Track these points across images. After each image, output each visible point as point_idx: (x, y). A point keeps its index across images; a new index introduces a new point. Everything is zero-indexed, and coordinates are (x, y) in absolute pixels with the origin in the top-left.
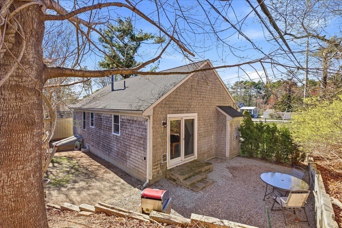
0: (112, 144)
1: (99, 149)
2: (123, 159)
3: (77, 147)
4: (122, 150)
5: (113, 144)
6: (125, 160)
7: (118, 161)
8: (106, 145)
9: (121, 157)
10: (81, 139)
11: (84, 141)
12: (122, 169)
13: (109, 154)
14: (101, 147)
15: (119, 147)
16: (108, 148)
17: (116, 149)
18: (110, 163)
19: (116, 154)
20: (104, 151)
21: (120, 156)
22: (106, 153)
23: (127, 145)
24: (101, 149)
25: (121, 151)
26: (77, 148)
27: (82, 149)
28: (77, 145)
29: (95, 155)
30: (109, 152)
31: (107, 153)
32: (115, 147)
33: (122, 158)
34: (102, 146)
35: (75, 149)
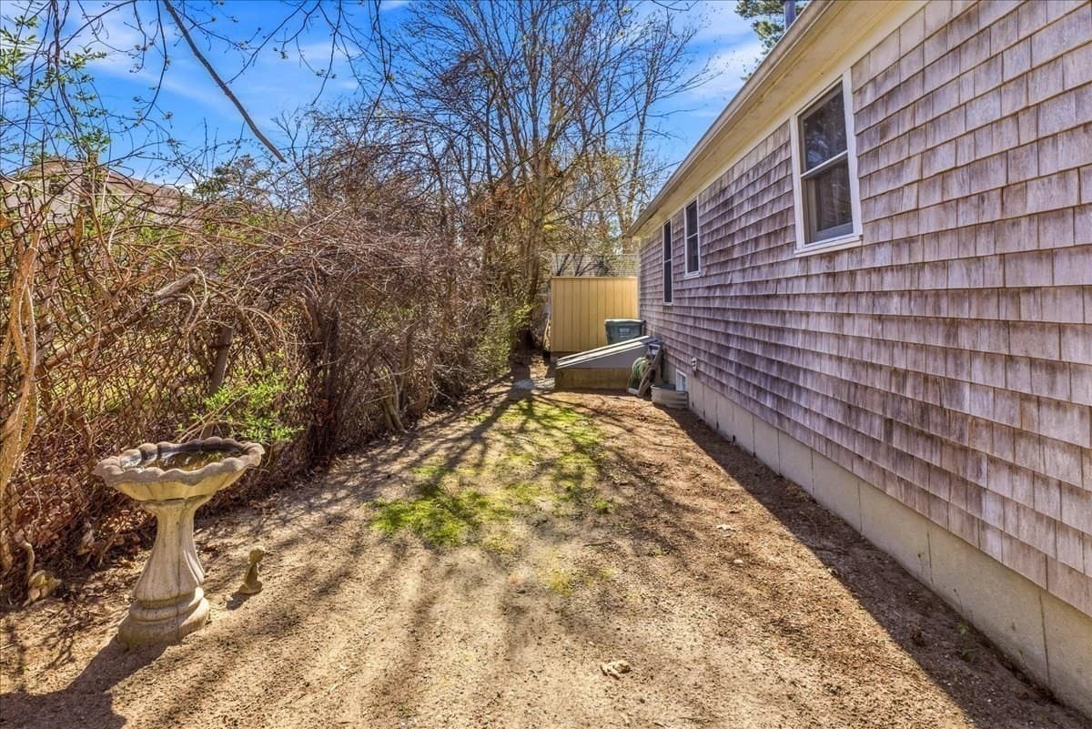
0: (794, 331)
1: (722, 385)
2: (920, 455)
3: (636, 383)
4: (901, 365)
5: (805, 332)
6: (942, 472)
7: (858, 469)
8: (757, 350)
9: (889, 435)
10: (656, 348)
11: (670, 360)
12: (912, 564)
13: (780, 416)
14: (733, 372)
15: (861, 339)
16: (774, 372)
17: (828, 368)
18: (790, 482)
19: (831, 405)
20: (752, 393)
21: (877, 423)
22: (762, 407)
23: (958, 295)
24: (733, 384)
25: (885, 375)
26: (637, 388)
27: (656, 393)
28: (637, 373)
29: (708, 427)
30: (779, 398)
31: (769, 403)
32: (819, 355)
33: (896, 443)
34: (739, 366)
35: (631, 390)
